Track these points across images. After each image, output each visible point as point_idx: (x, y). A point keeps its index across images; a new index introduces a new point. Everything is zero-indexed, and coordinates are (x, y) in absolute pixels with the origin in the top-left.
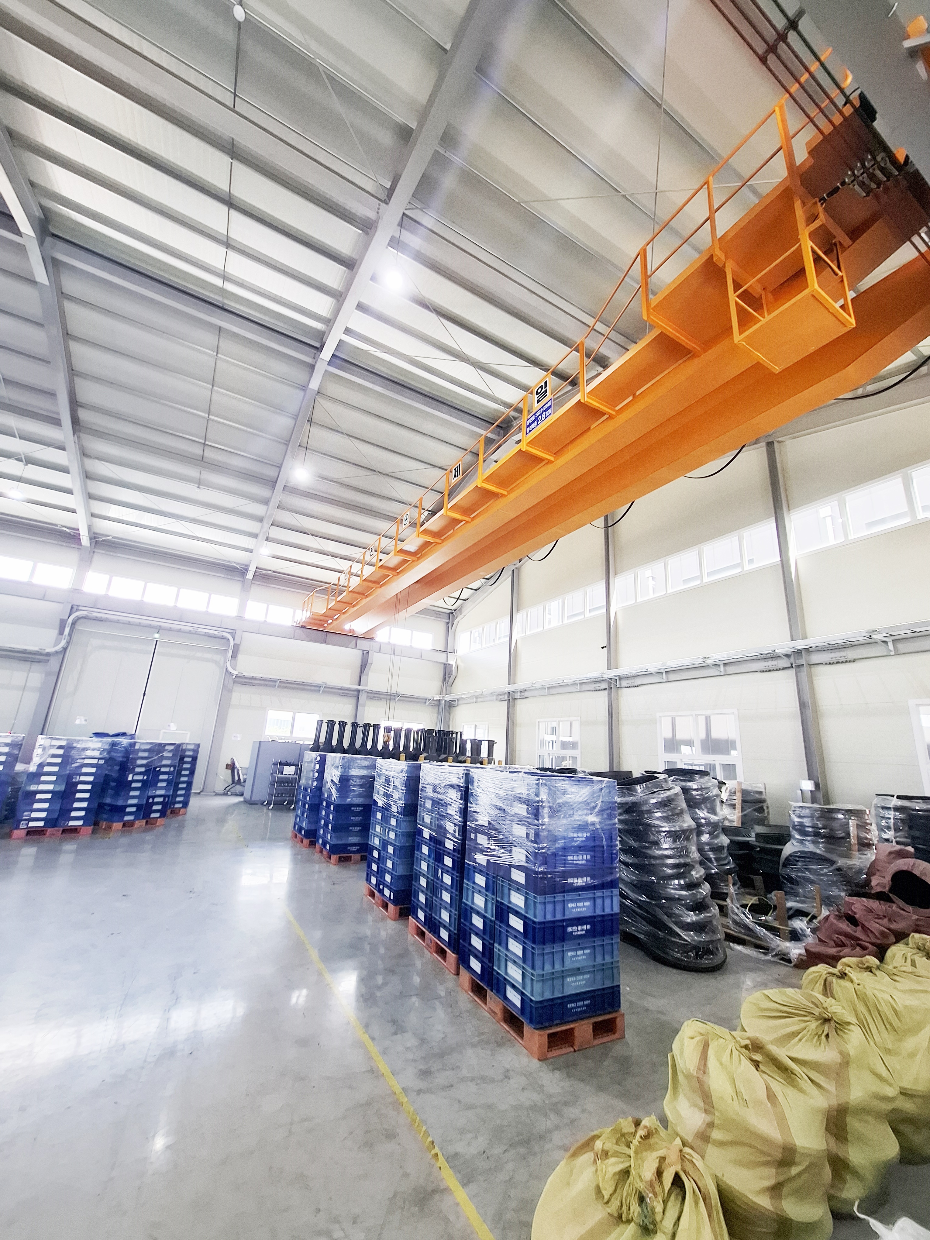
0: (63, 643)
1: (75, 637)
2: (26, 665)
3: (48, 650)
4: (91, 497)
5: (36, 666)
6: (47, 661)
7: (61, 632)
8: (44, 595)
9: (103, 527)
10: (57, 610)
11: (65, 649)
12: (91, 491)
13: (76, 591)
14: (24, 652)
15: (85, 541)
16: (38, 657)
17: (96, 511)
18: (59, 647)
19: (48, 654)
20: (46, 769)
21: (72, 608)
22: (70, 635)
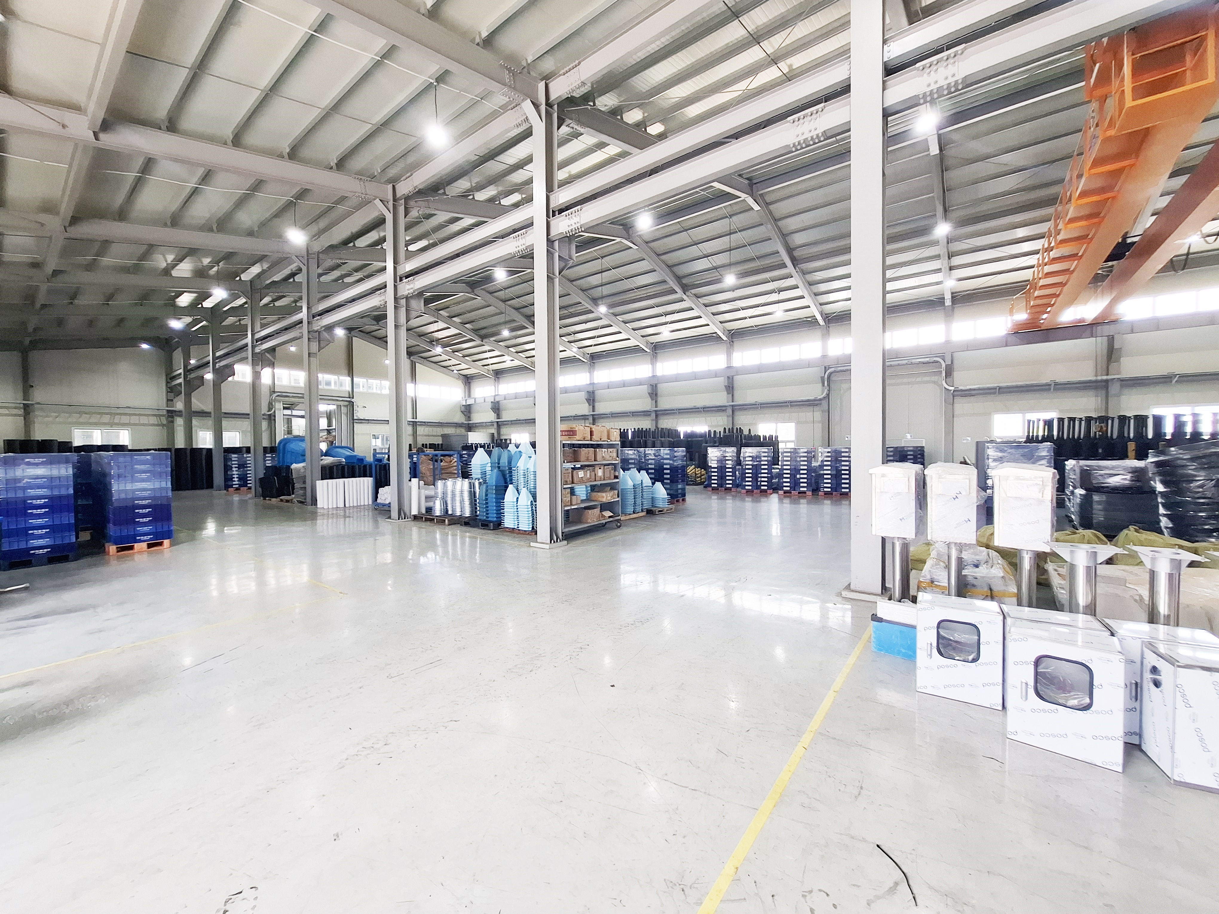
0: (826, 392)
1: (832, 385)
2: (811, 408)
3: (819, 398)
4: (816, 294)
5: (816, 408)
6: (821, 404)
7: (823, 385)
8: (809, 364)
9: (829, 308)
10: (817, 372)
11: (828, 395)
12: (816, 291)
13: (824, 357)
14: (808, 401)
15: (821, 322)
16: (816, 402)
17: (822, 301)
18: (824, 395)
19: (820, 400)
20: (825, 463)
21: (825, 368)
22: (829, 385)
